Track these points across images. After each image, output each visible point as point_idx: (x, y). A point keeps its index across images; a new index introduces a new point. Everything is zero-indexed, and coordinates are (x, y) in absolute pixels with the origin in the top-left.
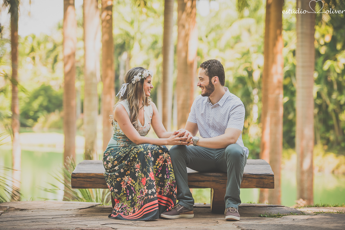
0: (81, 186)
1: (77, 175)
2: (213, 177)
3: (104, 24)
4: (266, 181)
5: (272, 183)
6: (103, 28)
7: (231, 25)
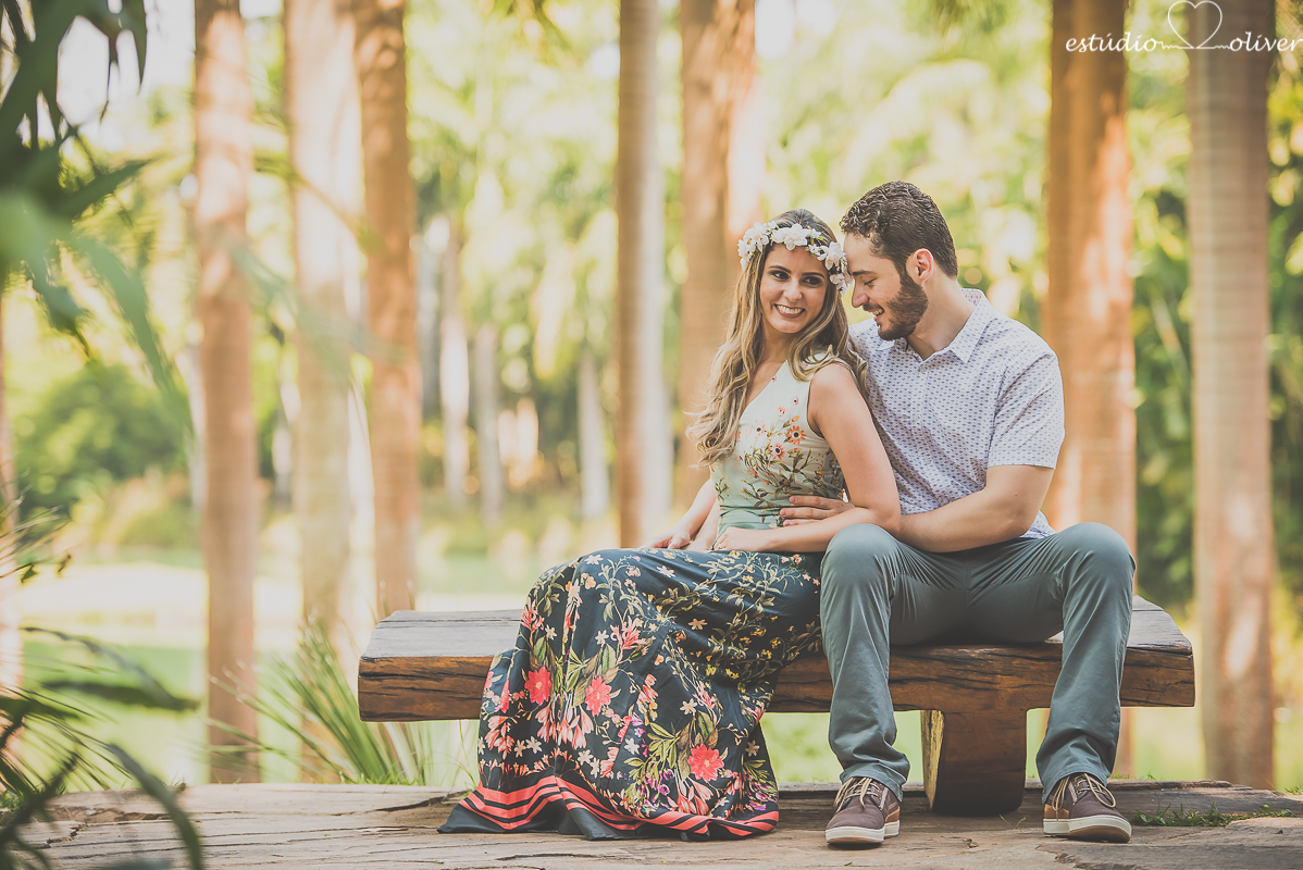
0: (398, 711)
1: (383, 664)
2: (941, 663)
3: (372, 85)
4: (1159, 677)
5: (1184, 682)
6: (365, 102)
7: (886, 94)
